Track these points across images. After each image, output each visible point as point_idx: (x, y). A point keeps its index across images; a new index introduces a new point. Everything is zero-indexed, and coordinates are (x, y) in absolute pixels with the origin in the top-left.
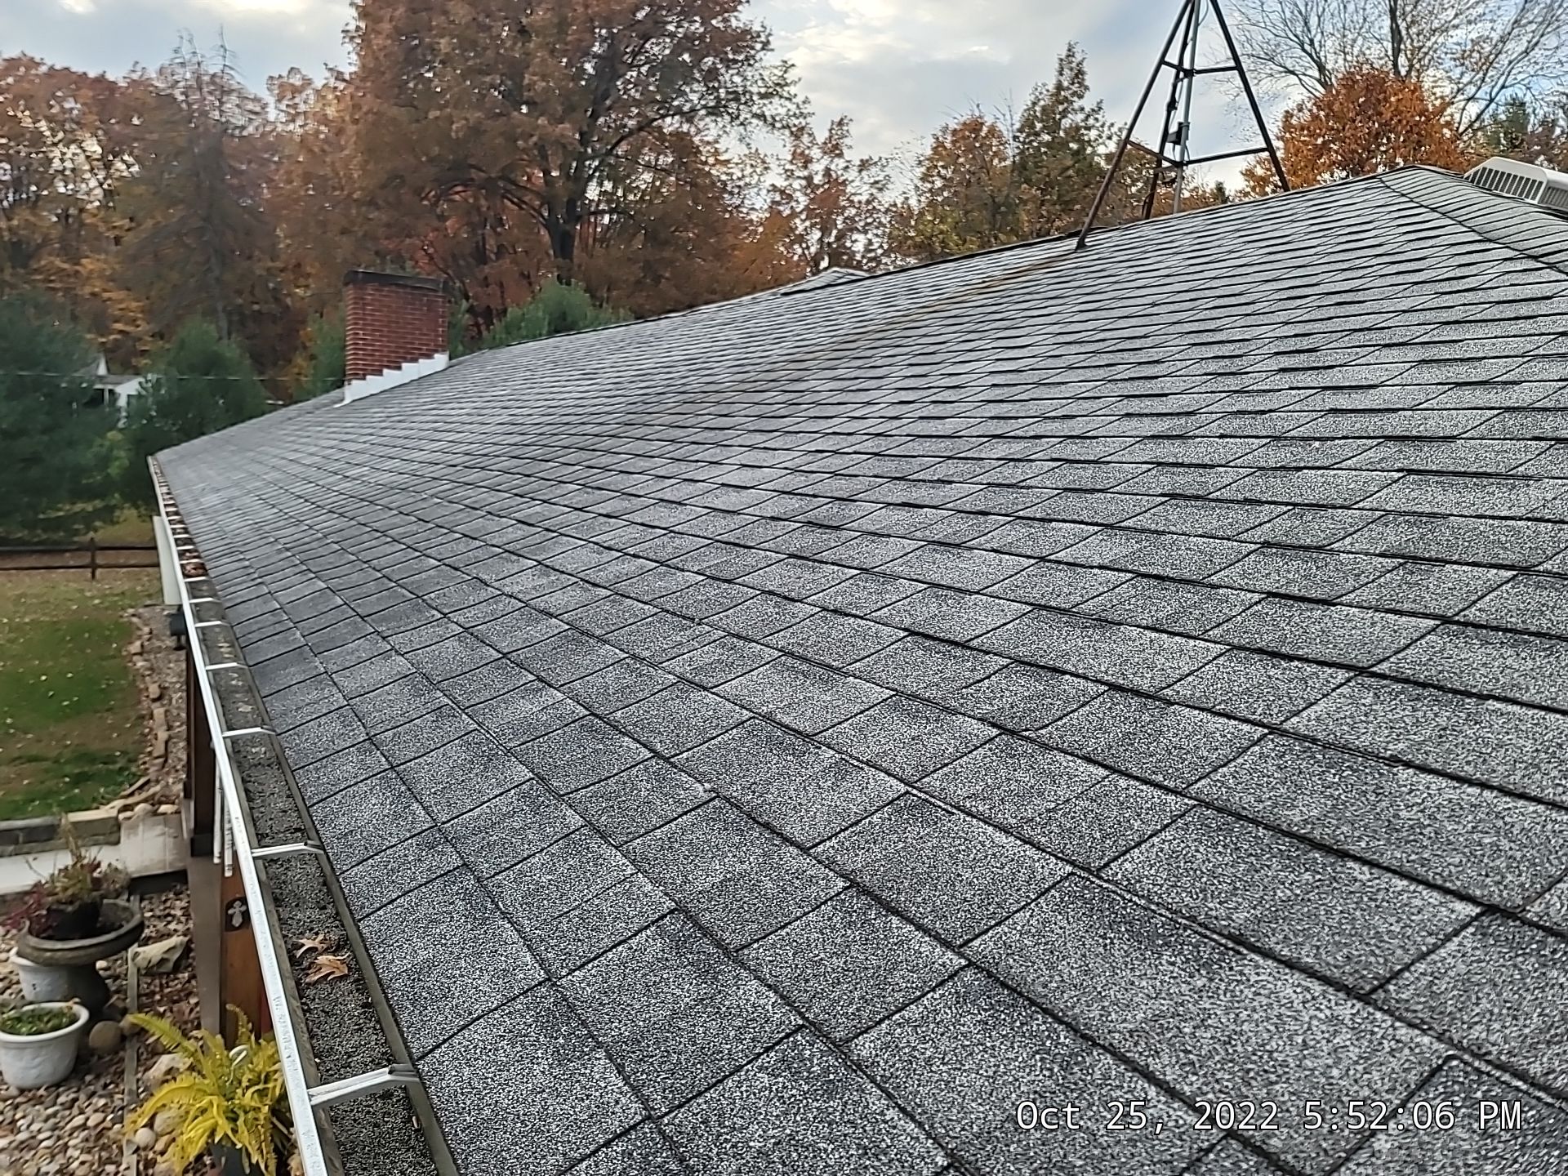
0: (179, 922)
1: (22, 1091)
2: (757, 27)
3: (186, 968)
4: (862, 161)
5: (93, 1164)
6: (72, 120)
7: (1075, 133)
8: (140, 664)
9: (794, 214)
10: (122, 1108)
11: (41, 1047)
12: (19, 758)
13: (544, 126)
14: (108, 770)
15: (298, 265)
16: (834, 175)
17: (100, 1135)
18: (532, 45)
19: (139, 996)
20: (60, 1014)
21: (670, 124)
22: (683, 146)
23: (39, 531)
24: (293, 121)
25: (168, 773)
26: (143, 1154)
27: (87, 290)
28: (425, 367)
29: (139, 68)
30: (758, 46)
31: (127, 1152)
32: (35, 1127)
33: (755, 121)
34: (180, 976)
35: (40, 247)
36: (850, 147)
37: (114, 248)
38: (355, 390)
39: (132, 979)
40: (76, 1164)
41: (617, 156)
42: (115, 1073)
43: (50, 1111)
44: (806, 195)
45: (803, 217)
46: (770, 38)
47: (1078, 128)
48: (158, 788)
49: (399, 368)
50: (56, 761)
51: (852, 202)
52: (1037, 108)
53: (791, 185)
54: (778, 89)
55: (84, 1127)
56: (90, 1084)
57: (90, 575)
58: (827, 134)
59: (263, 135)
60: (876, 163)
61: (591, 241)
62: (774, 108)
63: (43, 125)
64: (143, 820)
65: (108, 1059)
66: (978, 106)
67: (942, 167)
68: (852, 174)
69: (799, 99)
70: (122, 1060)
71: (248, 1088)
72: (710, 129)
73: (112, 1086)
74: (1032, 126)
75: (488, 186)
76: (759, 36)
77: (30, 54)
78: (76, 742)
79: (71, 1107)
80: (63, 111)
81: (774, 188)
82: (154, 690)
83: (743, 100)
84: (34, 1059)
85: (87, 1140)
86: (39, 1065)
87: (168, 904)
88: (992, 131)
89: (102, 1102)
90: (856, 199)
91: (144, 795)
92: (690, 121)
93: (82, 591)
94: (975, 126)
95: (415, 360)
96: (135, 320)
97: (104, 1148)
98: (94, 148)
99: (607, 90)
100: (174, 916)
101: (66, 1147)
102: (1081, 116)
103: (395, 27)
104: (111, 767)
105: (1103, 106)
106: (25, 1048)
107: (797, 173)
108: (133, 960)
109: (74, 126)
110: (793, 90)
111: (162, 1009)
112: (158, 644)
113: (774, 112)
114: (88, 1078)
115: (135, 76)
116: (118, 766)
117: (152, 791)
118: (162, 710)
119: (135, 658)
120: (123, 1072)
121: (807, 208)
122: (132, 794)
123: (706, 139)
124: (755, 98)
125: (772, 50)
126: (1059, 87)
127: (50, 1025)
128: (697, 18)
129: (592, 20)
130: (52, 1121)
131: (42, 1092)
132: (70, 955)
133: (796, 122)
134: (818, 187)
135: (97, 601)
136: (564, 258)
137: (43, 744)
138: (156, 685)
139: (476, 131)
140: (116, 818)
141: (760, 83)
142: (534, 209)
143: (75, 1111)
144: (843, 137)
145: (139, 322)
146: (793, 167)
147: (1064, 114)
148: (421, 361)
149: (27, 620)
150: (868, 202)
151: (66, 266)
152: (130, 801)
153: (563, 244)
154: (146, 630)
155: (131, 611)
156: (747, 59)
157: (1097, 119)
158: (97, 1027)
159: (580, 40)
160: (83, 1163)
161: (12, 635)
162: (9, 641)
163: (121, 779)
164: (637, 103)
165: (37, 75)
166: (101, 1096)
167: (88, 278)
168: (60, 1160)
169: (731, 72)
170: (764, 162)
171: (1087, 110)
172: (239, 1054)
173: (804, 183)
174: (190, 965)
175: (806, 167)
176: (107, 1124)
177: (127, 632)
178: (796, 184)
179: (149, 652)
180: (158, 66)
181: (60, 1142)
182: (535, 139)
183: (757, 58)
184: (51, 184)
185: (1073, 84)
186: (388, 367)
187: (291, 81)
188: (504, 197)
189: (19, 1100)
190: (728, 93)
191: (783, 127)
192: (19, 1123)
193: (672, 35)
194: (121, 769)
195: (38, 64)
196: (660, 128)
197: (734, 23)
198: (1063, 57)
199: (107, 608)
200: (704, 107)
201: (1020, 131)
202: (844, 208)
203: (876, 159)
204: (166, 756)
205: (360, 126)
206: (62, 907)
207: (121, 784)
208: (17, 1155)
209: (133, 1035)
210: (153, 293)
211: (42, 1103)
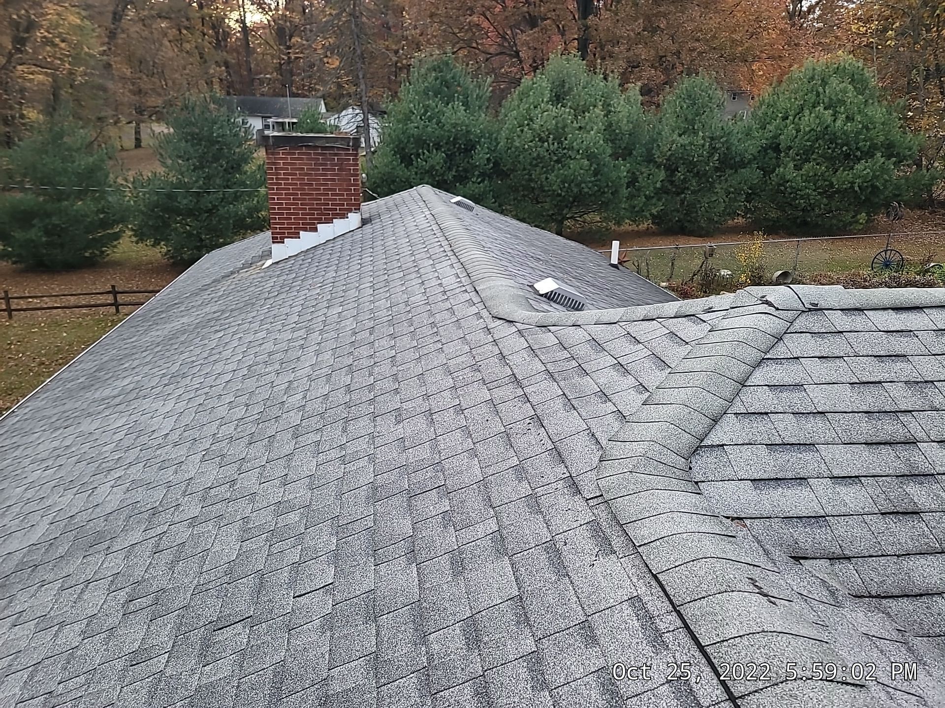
28: (339, 227)
38: (278, 253)
49: (314, 229)
95: (329, 221)
148: (335, 221)
186: (304, 230)
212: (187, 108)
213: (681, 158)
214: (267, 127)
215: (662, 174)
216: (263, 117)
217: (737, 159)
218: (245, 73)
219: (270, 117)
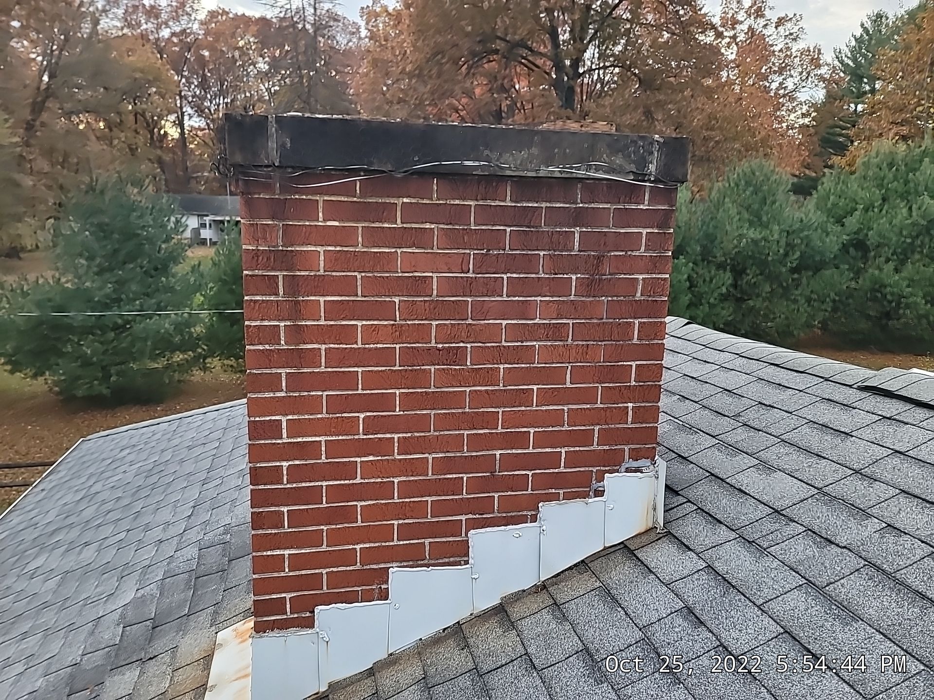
4: (779, 18)
16: (756, 32)
36: (771, 8)
60: (791, 19)
68: (771, 30)
142: (545, 72)
175: (733, 28)
188: (520, 63)
203: (791, 15)
212: (94, 190)
213: (750, 257)
214: (203, 225)
215: (727, 277)
216: (198, 216)
217: (817, 258)
218: (181, 173)
219: (207, 216)
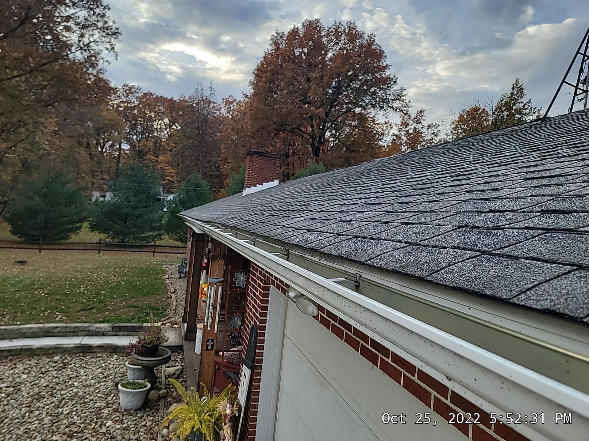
0: (179, 363)
1: (126, 410)
2: (392, 77)
3: (181, 377)
4: (429, 125)
5: (147, 439)
6: (161, 113)
7: (519, 111)
8: (168, 282)
9: (401, 144)
10: (158, 421)
11: (134, 395)
12: (130, 306)
13: (313, 110)
14: (157, 313)
15: (226, 159)
16: (417, 130)
17: (151, 429)
18: (311, 84)
19: (165, 385)
20: (142, 384)
21: (358, 110)
22: (362, 118)
23: (138, 241)
24: (229, 113)
25: (176, 316)
26: (165, 438)
27: (160, 166)
28: (271, 184)
29: (183, 96)
30: (392, 83)
31: (159, 436)
32: (129, 423)
33: (389, 109)
34: (179, 380)
35: (147, 152)
36: (424, 120)
37: (169, 153)
38: (247, 191)
39: (163, 379)
40: (142, 438)
41: (337, 122)
42: (157, 409)
43: (135, 418)
44: (406, 137)
45: (405, 145)
46: (397, 80)
47: (520, 109)
48: (173, 319)
49: (262, 184)
50: (141, 308)
51: (424, 140)
52: (503, 102)
53: (400, 134)
54: (399, 97)
55: (145, 425)
56: (148, 412)
57: (152, 255)
58: (415, 115)
59: (219, 117)
60: (434, 126)
61: (326, 151)
62: (396, 104)
63: (152, 114)
64: (169, 328)
65: (154, 404)
66: (478, 102)
67: (462, 124)
68: (425, 130)
69: (407, 101)
70: (159, 405)
71: (206, 413)
72: (372, 112)
73: (155, 414)
74: (501, 108)
75: (292, 131)
76: (393, 79)
77: (151, 92)
78: (148, 303)
79: (141, 418)
80: (159, 109)
81: (394, 135)
82: (172, 290)
83: (385, 101)
84: (131, 399)
85: (146, 430)
86: (133, 401)
87: (176, 357)
88: (483, 111)
89: (152, 418)
90: (426, 139)
91: (169, 321)
92: (365, 109)
93: (150, 259)
94: (476, 110)
95: (267, 182)
96: (173, 177)
97: (151, 434)
98: (167, 121)
99: (336, 98)
100: (177, 361)
101: (139, 431)
102: (522, 105)
103: (267, 80)
104: (158, 312)
105: (531, 101)
106: (129, 394)
107: (403, 130)
108: (164, 372)
109: (162, 114)
110: (404, 98)
111: (173, 390)
112: (174, 276)
113: (397, 106)
114: (147, 410)
115: (182, 99)
116: (160, 312)
117: (171, 320)
118: (175, 296)
119: (166, 280)
120: (159, 409)
121: (406, 142)
122: (165, 320)
123: (370, 116)
124: (390, 101)
125: (397, 84)
126: (512, 94)
127: (138, 387)
128: (370, 74)
129: (333, 75)
130: (135, 422)
131: (132, 411)
132: (147, 363)
133: (405, 109)
134: (411, 134)
135: (155, 262)
136: (316, 156)
137: (137, 303)
138: (173, 288)
139: (290, 112)
140: (160, 327)
141: (392, 95)
142: (307, 140)
143: (143, 420)
144: (422, 116)
145: (174, 177)
146: (402, 127)
147: (514, 104)
148: (270, 182)
149: (134, 266)
150: (430, 140)
151: (154, 158)
152: (164, 322)
153: (316, 152)
154: (170, 272)
155: (165, 266)
156: (388, 87)
157: (529, 106)
158: (152, 391)
159: (328, 82)
160: (144, 438)
161: (129, 270)
162: (128, 271)
163: (161, 315)
164: (346, 104)
165: (152, 98)
166: (151, 416)
167: (161, 162)
168: (137, 435)
169: (381, 92)
170: (391, 126)
171: (524, 102)
172: (204, 400)
173: (405, 133)
174: (183, 377)
175: (406, 127)
176: (153, 425)
177: (164, 272)
178: (402, 133)
179: (171, 278)
180: (189, 96)
181: (137, 429)
182: (310, 114)
183: (392, 87)
184: (153, 133)
185: (518, 93)
186: (259, 184)
187: (230, 100)
188: (297, 135)
189: (124, 413)
190: (379, 99)
191: (400, 111)
192: (124, 421)
193: (360, 80)
194: (161, 313)
195: (153, 95)
196: (354, 111)
197: (383, 75)
198: (514, 83)
199: (158, 265)
200: (371, 104)
201: (496, 110)
202: (421, 142)
203: (434, 124)
204: (176, 310)
205: (252, 112)
206: (147, 345)
207: (161, 317)
208: (123, 431)
209: (163, 397)
210: (179, 168)
211: (132, 415)
